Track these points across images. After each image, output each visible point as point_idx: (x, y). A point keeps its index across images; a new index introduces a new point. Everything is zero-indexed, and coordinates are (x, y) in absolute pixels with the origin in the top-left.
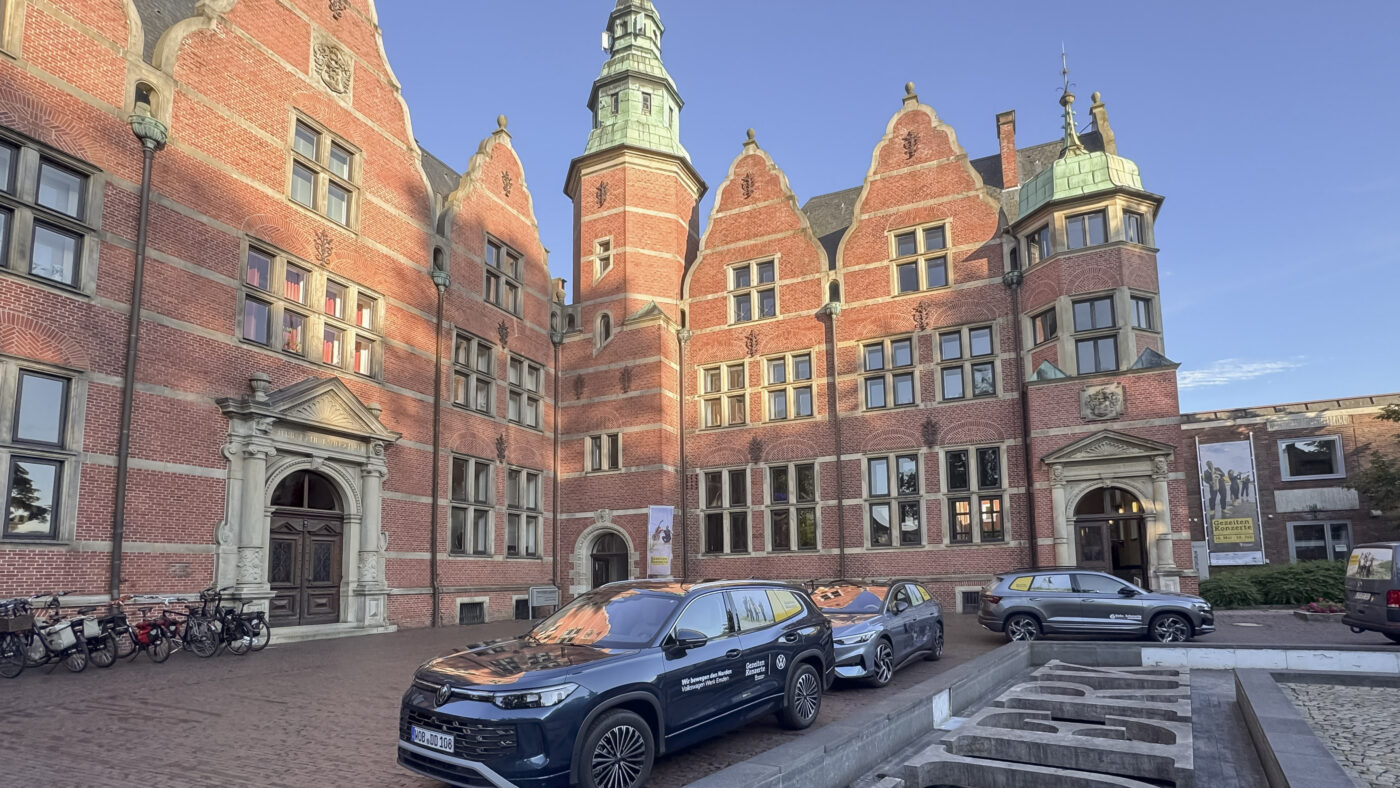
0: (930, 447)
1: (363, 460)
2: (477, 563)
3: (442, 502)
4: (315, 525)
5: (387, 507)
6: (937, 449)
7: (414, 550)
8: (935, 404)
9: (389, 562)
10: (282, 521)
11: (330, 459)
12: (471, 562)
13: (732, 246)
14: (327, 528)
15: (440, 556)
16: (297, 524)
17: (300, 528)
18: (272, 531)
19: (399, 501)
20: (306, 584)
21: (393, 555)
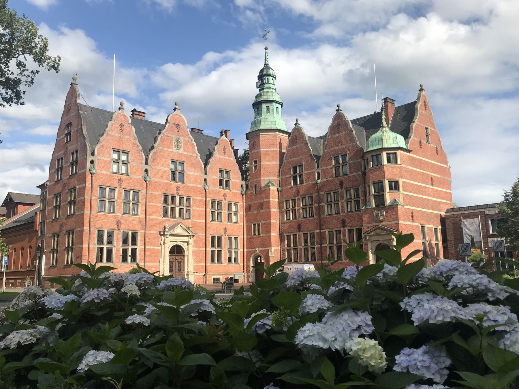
0: (344, 228)
1: (188, 241)
2: (218, 266)
3: (207, 249)
4: (178, 258)
5: (194, 252)
6: (345, 228)
7: (201, 263)
8: (345, 214)
9: (194, 266)
10: (171, 257)
11: (181, 242)
12: (217, 266)
13: (292, 159)
14: (181, 258)
15: (207, 264)
16: (174, 257)
17: (175, 259)
18: (169, 260)
19: (197, 250)
20: (176, 272)
21: (195, 264)
